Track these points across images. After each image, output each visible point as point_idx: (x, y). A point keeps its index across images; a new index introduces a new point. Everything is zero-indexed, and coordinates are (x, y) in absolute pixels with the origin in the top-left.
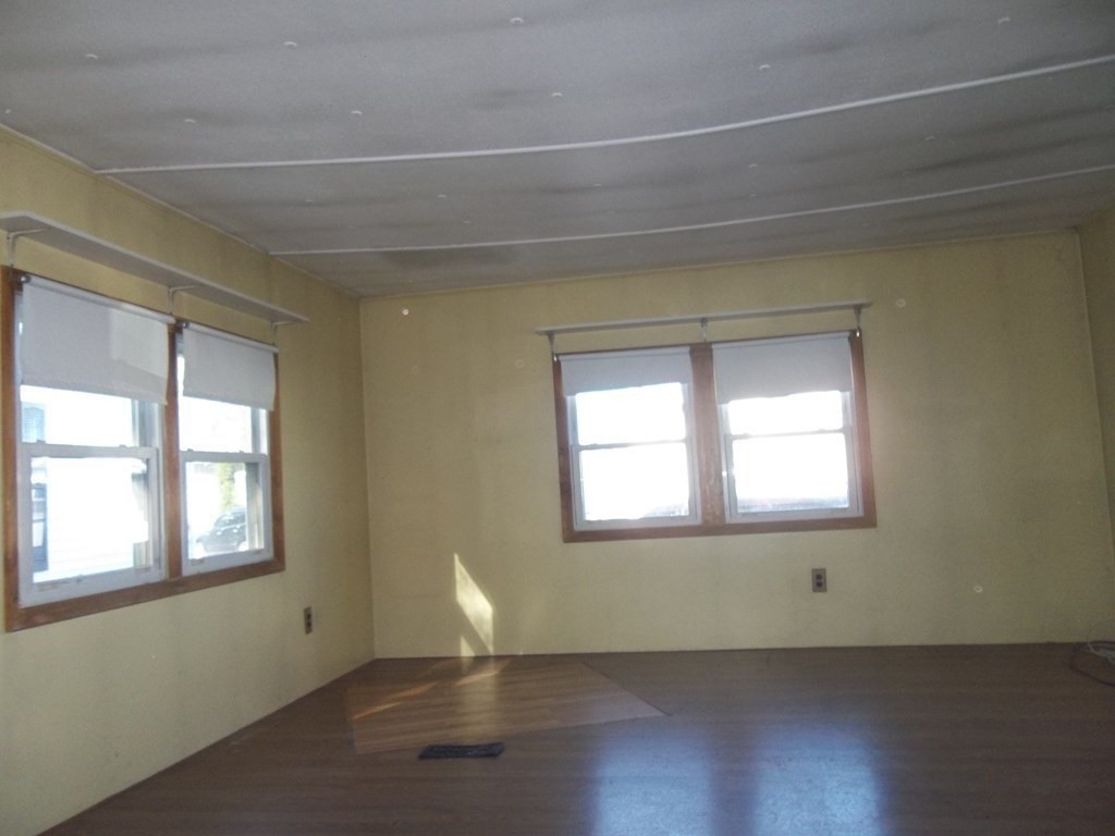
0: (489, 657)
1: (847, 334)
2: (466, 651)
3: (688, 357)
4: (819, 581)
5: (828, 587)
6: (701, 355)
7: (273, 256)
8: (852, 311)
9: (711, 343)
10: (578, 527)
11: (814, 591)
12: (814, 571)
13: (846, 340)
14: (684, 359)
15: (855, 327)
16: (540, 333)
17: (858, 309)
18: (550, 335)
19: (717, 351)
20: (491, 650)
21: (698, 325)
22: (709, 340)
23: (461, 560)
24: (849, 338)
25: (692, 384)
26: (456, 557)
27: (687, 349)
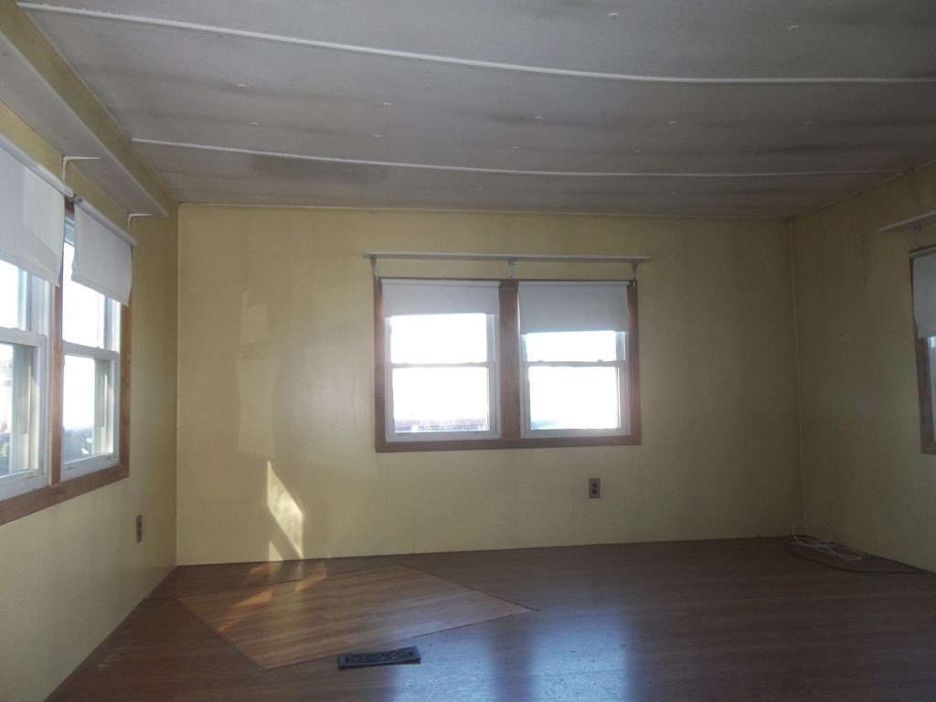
0: (299, 561)
1: (628, 283)
2: (274, 556)
3: (497, 291)
4: (595, 489)
5: (601, 493)
6: (508, 291)
7: (133, 143)
8: (629, 265)
9: (518, 280)
10: (389, 439)
11: (591, 497)
12: (590, 480)
13: (626, 288)
14: (493, 291)
15: (631, 278)
16: (365, 256)
17: (635, 263)
18: (373, 258)
19: (522, 287)
20: (300, 553)
21: (507, 263)
22: (516, 277)
23: (273, 468)
24: (628, 287)
25: (498, 316)
26: (269, 465)
27: (498, 283)
